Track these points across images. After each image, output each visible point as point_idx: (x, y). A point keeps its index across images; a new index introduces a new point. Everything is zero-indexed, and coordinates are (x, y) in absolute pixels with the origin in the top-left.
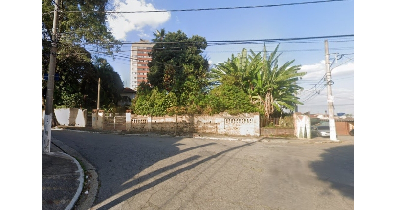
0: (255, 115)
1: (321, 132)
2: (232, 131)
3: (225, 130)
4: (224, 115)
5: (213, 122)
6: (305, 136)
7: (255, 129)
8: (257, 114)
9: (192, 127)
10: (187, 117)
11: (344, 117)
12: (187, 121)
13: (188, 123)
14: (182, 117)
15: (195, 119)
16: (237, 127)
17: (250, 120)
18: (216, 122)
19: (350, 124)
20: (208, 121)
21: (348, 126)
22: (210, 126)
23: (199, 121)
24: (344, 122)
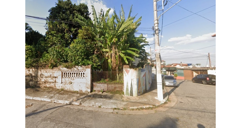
0: (87, 68)
1: (166, 82)
2: (67, 85)
3: (62, 85)
4: (61, 68)
5: (53, 76)
6: (132, 94)
7: (86, 84)
8: (89, 67)
9: (36, 81)
10: (34, 70)
11: (191, 67)
12: (33, 75)
13: (34, 76)
14: (29, 70)
15: (39, 73)
16: (72, 81)
17: (84, 74)
18: (55, 76)
19: (194, 72)
20: (49, 74)
21: (192, 73)
22: (50, 80)
23: (42, 74)
24: (190, 71)
